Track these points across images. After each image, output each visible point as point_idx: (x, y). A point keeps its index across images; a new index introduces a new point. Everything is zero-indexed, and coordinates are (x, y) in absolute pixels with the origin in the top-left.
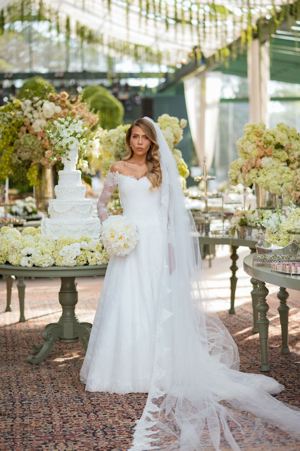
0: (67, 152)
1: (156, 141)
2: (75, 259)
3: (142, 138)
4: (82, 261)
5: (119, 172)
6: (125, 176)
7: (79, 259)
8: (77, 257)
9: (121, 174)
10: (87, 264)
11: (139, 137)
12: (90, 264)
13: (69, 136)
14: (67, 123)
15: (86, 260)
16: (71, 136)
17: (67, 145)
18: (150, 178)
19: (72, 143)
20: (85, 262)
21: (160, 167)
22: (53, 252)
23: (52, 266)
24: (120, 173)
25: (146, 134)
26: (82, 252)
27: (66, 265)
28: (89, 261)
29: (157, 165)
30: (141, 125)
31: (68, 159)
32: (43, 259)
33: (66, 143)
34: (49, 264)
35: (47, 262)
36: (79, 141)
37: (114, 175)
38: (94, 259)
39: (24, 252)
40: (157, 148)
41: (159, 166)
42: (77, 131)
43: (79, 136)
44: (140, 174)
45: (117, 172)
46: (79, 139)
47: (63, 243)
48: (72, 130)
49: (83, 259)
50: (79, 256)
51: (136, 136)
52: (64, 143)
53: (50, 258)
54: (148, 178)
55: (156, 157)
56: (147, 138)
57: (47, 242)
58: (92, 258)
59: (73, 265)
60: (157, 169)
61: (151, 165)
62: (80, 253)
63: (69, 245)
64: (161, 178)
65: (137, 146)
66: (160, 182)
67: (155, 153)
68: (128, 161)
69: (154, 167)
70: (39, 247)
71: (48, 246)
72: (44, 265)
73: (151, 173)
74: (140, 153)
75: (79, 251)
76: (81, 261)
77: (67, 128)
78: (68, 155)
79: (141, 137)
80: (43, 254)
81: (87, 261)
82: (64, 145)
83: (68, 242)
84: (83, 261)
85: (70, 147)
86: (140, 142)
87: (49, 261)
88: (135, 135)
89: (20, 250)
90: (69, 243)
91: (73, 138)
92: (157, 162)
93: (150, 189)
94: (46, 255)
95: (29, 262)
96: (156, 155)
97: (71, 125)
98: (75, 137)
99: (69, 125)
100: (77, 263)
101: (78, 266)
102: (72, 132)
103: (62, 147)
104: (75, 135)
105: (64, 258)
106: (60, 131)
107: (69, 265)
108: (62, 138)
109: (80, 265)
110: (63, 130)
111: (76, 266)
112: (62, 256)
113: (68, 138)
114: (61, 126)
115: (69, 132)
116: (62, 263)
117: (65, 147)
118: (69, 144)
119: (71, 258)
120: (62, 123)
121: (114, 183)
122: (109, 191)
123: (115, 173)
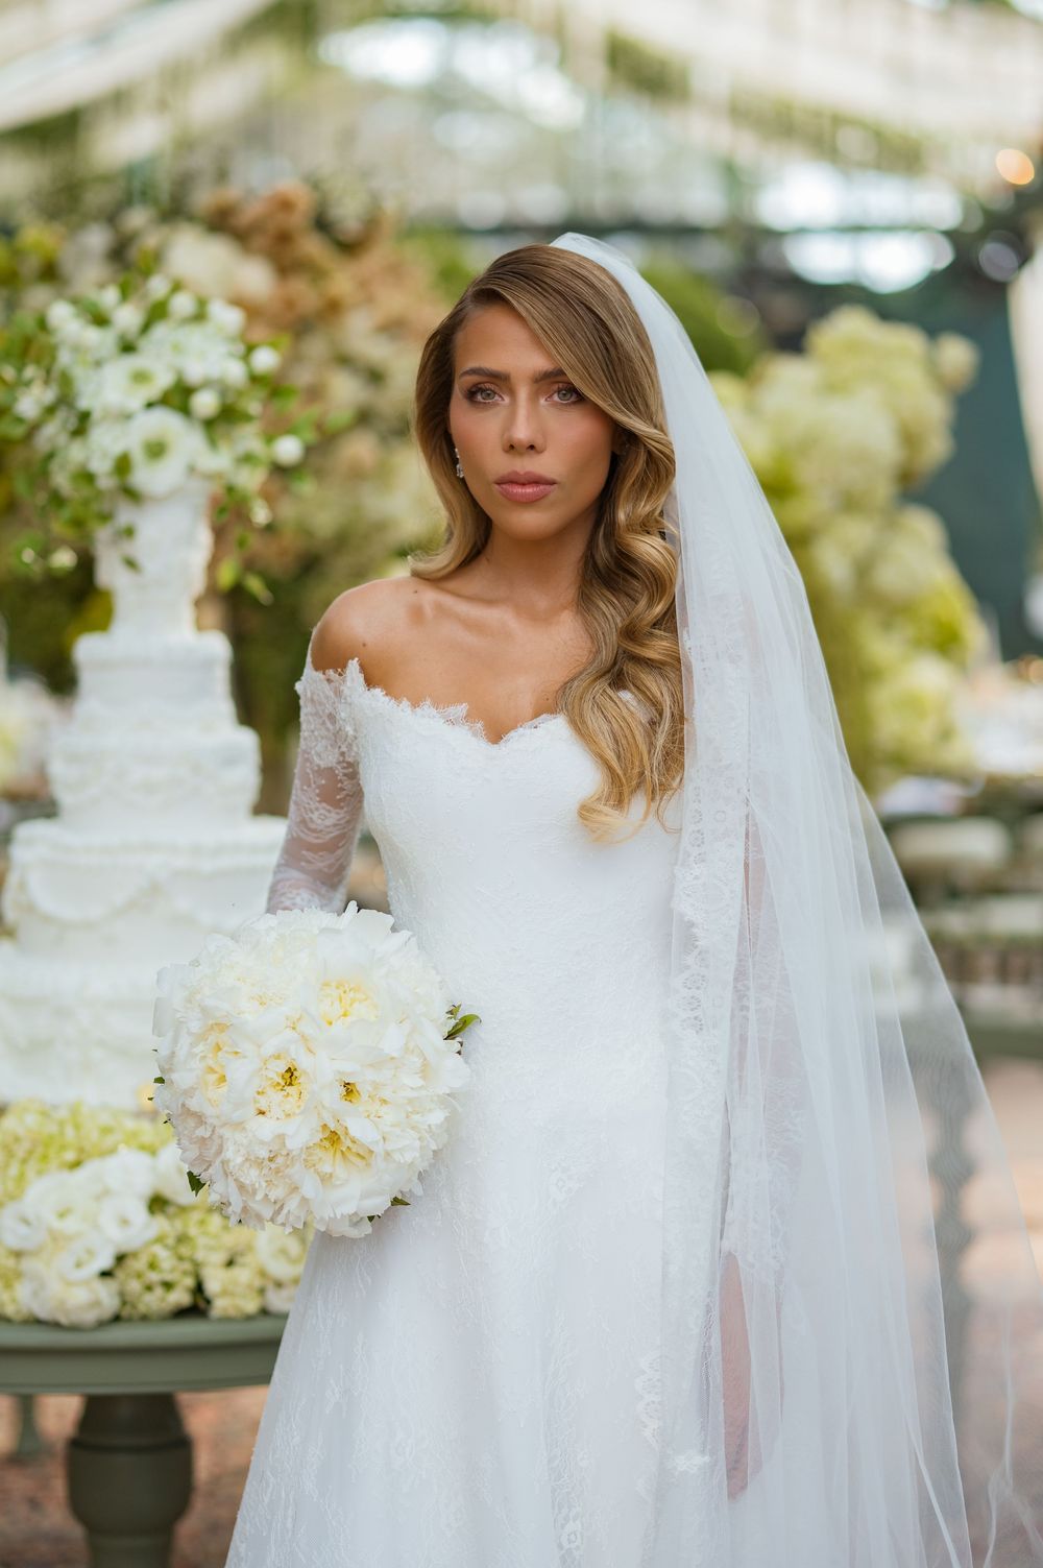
0: (126, 514)
1: (649, 416)
2: (106, 1274)
3: (534, 398)
4: (159, 1291)
5: (363, 668)
6: (405, 703)
7: (139, 1275)
8: (121, 1259)
9: (378, 692)
10: (198, 1307)
11: (512, 393)
12: (220, 1306)
13: (136, 400)
14: (128, 317)
15: (189, 1282)
16: (150, 405)
17: (123, 465)
18: (595, 722)
19: (156, 450)
20: (180, 1297)
21: (674, 631)
24: (370, 682)
25: (566, 360)
26: (160, 1224)
27: (43, 1314)
28: (212, 1287)
29: (659, 609)
30: (523, 301)
31: (131, 564)
33: (117, 449)
36: (212, 443)
37: (338, 693)
38: (243, 1275)
40: (659, 468)
41: (668, 621)
42: (195, 372)
43: (205, 403)
44: (524, 688)
45: (353, 666)
46: (210, 424)
47: (30, 1152)
48: (161, 363)
49: (168, 1277)
50: (135, 1255)
51: (489, 387)
52: (100, 450)
54: (579, 727)
55: (648, 548)
56: (580, 398)
58: (230, 1263)
59: (90, 1317)
60: (655, 649)
61: (611, 613)
62: (142, 1229)
63: (76, 1165)
64: (679, 719)
65: (498, 463)
66: (674, 757)
67: (644, 508)
68: (452, 585)
69: (630, 633)
73: (603, 684)
74: (532, 520)
75: (138, 1212)
76: (149, 1288)
77: (127, 348)
78: (129, 532)
79: (523, 393)
81: (199, 1289)
82: (101, 466)
83: (63, 1148)
84: (168, 1286)
85: (144, 476)
86: (522, 432)
88: (474, 379)
90: (70, 1156)
91: (166, 422)
92: (660, 583)
93: (585, 811)
96: (652, 525)
97: (160, 331)
98: (185, 410)
99: (146, 327)
100: (124, 1303)
101: (130, 1320)
102: (163, 381)
103: (86, 477)
104: (179, 397)
105: (27, 1264)
106: (80, 374)
107: (63, 1320)
108: (84, 418)
109: (145, 1318)
110: (98, 364)
111: (117, 1319)
112: (18, 1254)
113: (127, 417)
114: (92, 336)
115: (140, 377)
116: (14, 1301)
117: (106, 482)
118: (138, 457)
119: (79, 1265)
120: (100, 320)
121: (344, 749)
122: (318, 795)
123: (340, 675)
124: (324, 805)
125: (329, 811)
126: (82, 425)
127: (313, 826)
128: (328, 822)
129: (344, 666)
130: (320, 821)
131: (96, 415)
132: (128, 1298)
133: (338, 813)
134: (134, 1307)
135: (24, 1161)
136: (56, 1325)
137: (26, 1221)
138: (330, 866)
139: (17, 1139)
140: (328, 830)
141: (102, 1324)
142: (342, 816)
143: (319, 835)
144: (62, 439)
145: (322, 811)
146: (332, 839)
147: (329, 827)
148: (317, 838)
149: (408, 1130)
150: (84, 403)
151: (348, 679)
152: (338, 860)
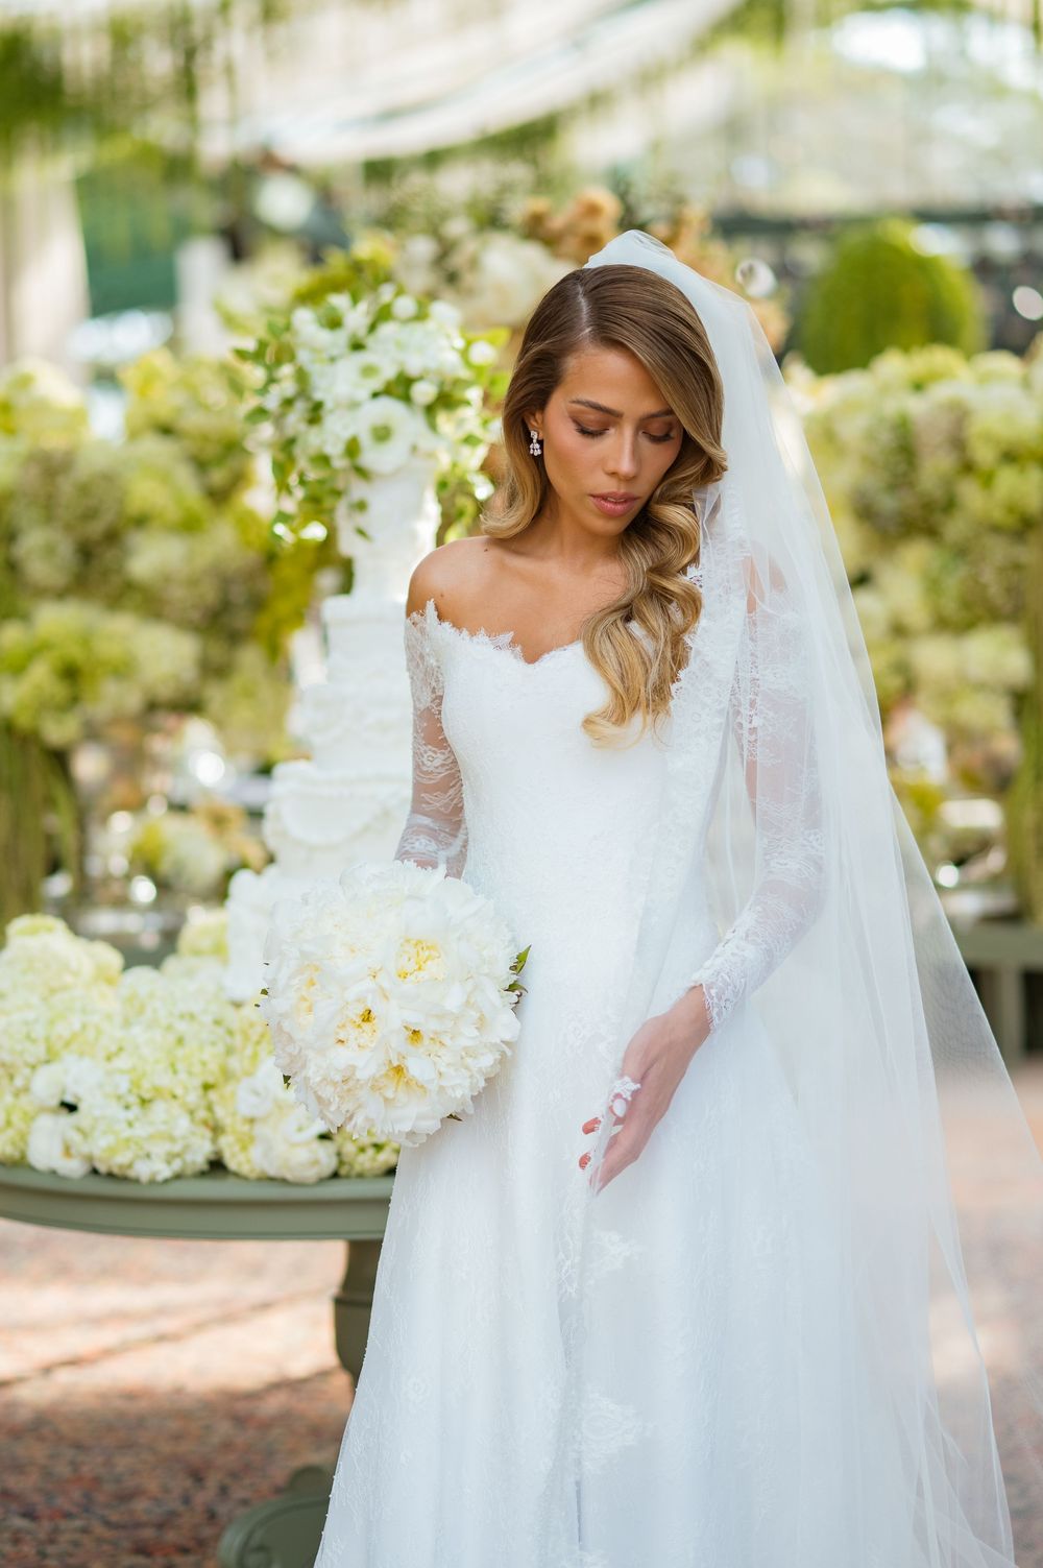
0: (358, 490)
2: (323, 1138)
4: (371, 1152)
5: (439, 608)
13: (363, 394)
14: (357, 319)
16: (375, 395)
17: (352, 448)
18: (605, 649)
19: (382, 434)
22: (207, 1087)
23: (202, 1174)
27: (272, 1172)
31: (361, 532)
32: (140, 1131)
33: (347, 435)
34: (177, 1165)
35: (160, 1149)
36: (433, 426)
39: (46, 1085)
42: (414, 366)
43: (424, 392)
45: (431, 607)
46: (429, 410)
47: (262, 1036)
48: (386, 358)
52: (332, 436)
53: (183, 1124)
57: (182, 1027)
59: (311, 1174)
60: (679, 585)
70: (122, 1062)
71: (180, 1052)
72: (143, 1170)
73: (615, 617)
76: (362, 1150)
77: (357, 346)
78: (361, 506)
80: (144, 1102)
82: (335, 449)
84: (378, 1147)
85: (371, 457)
87: (177, 1148)
89: (27, 1071)
91: (390, 409)
93: (587, 724)
94: (159, 1110)
95: (68, 1151)
97: (387, 329)
98: (407, 398)
99: (372, 328)
100: (341, 1163)
101: (348, 1177)
102: (389, 372)
103: (323, 460)
104: (400, 387)
105: (259, 1129)
106: (315, 370)
107: (289, 1176)
108: (317, 408)
109: (360, 1176)
110: (333, 360)
111: (335, 1175)
112: (252, 1121)
113: (354, 405)
114: (324, 337)
115: (368, 371)
116: (249, 1161)
117: (340, 463)
118: (366, 440)
119: (300, 1129)
120: (334, 323)
121: (434, 684)
122: (423, 738)
123: (422, 615)
124: (430, 747)
125: (435, 752)
126: (315, 414)
127: (425, 769)
128: (437, 762)
129: (424, 607)
130: (430, 763)
131: (329, 405)
132: (346, 1159)
133: (444, 754)
134: (351, 1166)
135: (258, 1043)
136: (284, 1181)
137: (257, 1094)
138: (446, 806)
139: (252, 1025)
140: (437, 771)
141: (322, 1181)
142: (447, 755)
143: (431, 776)
144: (303, 427)
145: (430, 753)
146: (441, 778)
147: (437, 768)
148: (430, 779)
149: (463, 1070)
150: (318, 396)
151: (428, 618)
152: (452, 800)
